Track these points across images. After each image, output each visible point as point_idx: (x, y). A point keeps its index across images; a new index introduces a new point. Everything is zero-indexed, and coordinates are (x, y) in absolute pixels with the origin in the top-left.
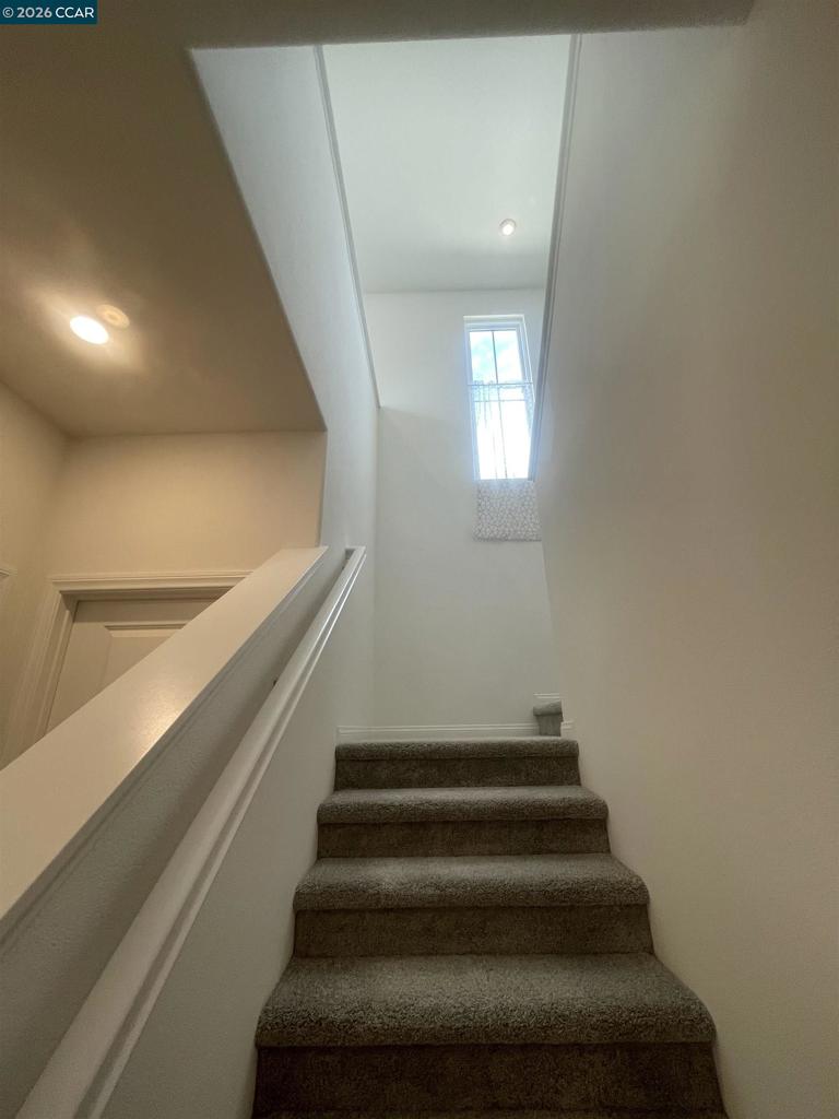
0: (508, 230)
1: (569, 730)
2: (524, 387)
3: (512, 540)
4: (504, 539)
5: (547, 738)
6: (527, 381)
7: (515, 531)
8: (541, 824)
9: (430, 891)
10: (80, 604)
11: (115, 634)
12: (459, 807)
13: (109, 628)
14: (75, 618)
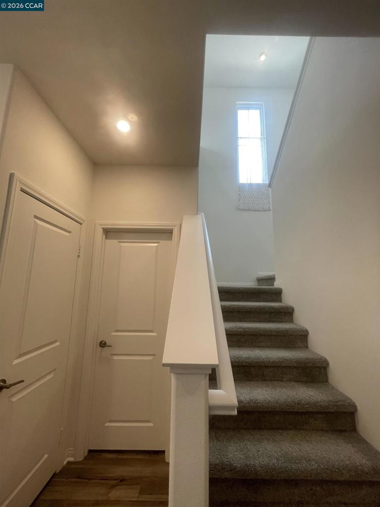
0: (263, 58)
1: (277, 284)
2: (261, 140)
3: (253, 210)
4: (249, 210)
5: (260, 287)
6: (263, 137)
7: (254, 207)
8: (271, 313)
9: (240, 330)
10: (109, 233)
11: (122, 244)
12: (244, 307)
13: (120, 242)
14: (106, 238)
